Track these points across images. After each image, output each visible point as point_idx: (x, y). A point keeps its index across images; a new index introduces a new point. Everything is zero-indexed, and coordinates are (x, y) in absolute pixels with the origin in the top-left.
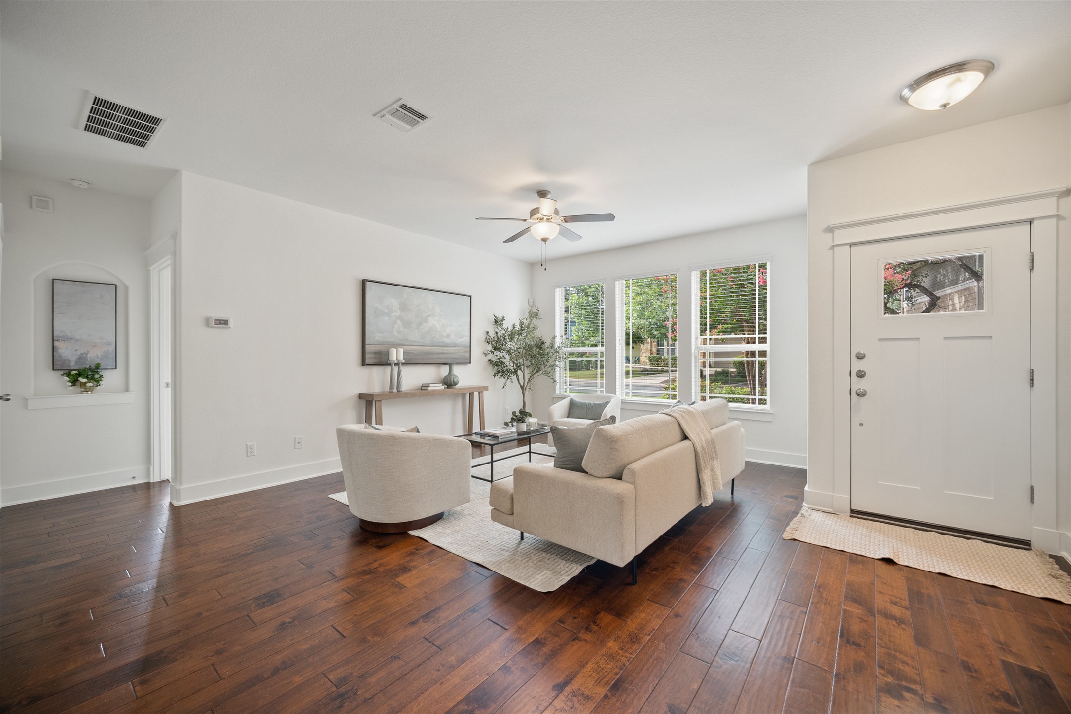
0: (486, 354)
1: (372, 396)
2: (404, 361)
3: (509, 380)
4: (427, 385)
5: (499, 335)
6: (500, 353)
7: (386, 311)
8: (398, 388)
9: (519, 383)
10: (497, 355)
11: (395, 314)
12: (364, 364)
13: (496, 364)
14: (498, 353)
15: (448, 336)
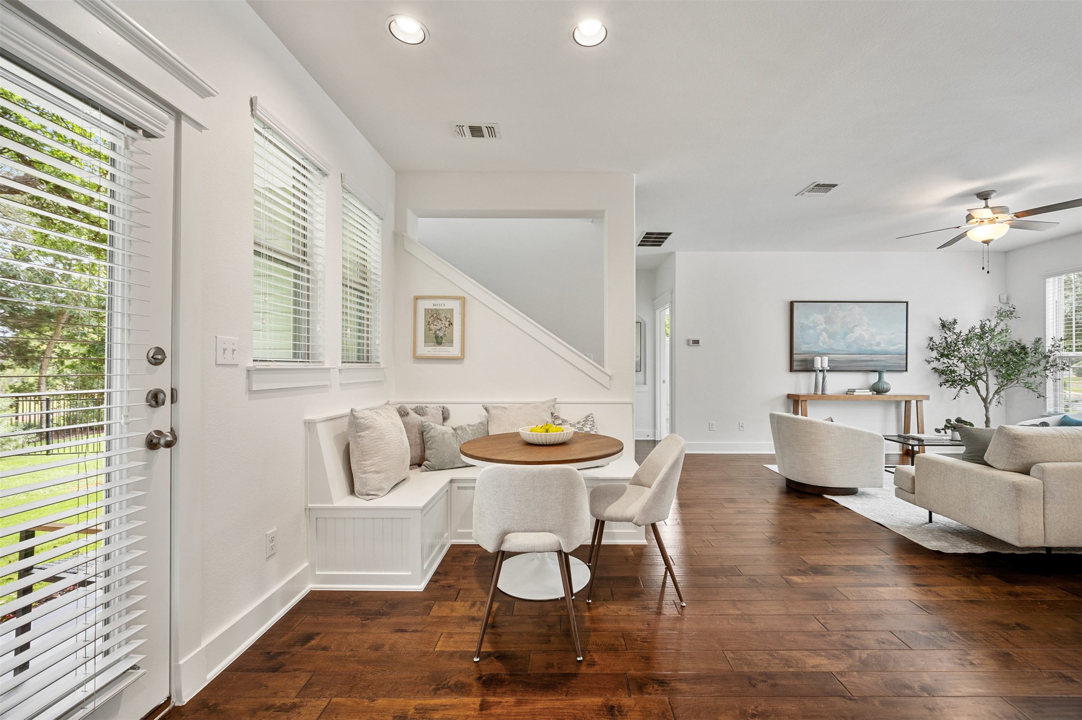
0: (929, 362)
1: (798, 396)
2: (828, 368)
3: (963, 391)
4: (854, 391)
5: (949, 340)
6: (949, 361)
7: (812, 325)
8: (822, 391)
9: (980, 395)
10: (945, 363)
11: (820, 327)
12: (791, 370)
13: (942, 373)
14: (946, 360)
15: (878, 344)
